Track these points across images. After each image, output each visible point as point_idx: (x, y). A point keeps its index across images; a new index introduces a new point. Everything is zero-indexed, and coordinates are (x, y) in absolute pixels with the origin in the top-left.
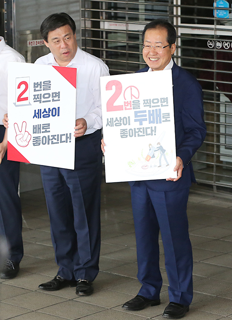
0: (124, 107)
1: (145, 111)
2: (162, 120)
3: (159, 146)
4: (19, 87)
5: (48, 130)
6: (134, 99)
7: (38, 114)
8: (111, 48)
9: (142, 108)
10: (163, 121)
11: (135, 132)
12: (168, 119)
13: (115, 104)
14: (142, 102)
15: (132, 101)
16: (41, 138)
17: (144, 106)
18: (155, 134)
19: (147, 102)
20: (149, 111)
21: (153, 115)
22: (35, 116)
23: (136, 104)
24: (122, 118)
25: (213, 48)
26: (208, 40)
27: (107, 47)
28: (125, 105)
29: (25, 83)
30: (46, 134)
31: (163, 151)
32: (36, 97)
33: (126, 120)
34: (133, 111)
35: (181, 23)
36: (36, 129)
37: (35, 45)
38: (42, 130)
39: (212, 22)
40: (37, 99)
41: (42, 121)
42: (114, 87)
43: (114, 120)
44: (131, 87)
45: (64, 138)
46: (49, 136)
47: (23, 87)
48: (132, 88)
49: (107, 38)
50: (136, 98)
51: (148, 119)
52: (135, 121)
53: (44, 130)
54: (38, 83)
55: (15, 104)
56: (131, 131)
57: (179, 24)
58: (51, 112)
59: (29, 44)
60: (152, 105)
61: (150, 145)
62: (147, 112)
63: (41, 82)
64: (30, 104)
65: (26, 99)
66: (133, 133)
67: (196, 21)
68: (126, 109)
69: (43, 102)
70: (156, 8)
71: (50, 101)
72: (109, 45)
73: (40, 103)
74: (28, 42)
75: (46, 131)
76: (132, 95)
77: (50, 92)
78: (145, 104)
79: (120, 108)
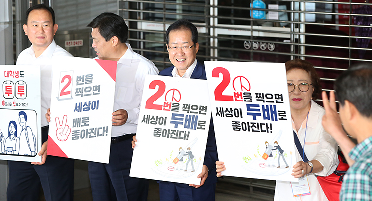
0: (163, 108)
1: (183, 116)
2: (198, 126)
3: (189, 151)
4: (63, 81)
5: (87, 124)
6: (174, 102)
7: (78, 108)
8: (148, 49)
9: (180, 112)
10: (198, 128)
11: (169, 133)
12: (203, 127)
13: (155, 103)
14: (181, 106)
15: (172, 103)
16: (80, 132)
17: (183, 110)
18: (187, 139)
19: (186, 107)
20: (187, 116)
21: (189, 120)
22: (76, 109)
23: (175, 107)
24: (159, 117)
25: (250, 49)
26: (244, 41)
27: (144, 48)
28: (164, 105)
29: (69, 77)
30: (85, 128)
31: (192, 157)
32: (78, 90)
33: (163, 121)
34: (171, 113)
35: (219, 23)
36: (76, 123)
37: (73, 46)
38: (81, 124)
39: (248, 23)
40: (79, 92)
41: (82, 115)
42: (157, 87)
43: (151, 117)
44: (174, 89)
46: (87, 130)
48: (175, 91)
49: (144, 38)
50: (177, 101)
51: (184, 124)
52: (171, 122)
53: (83, 124)
54: (80, 76)
55: (58, 98)
56: (165, 131)
57: (216, 24)
58: (91, 105)
59: (67, 44)
60: (191, 110)
61: (181, 148)
62: (185, 116)
63: (83, 76)
64: (72, 98)
65: (69, 92)
66: (167, 134)
67: (233, 22)
68: (164, 109)
69: (84, 95)
70: (192, 9)
71: (90, 94)
72: (147, 46)
73: (82, 96)
74: (66, 42)
75: (85, 125)
76: (173, 97)
77: (91, 85)
78: (184, 109)
79: (159, 108)
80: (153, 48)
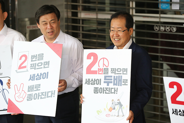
0: (98, 72)
1: (111, 77)
2: (123, 83)
3: (118, 101)
4: (20, 59)
5: (39, 89)
6: (105, 67)
7: (32, 78)
9: (110, 74)
10: (123, 85)
12: (126, 84)
13: (92, 69)
14: (110, 70)
15: (103, 68)
16: (33, 95)
18: (117, 93)
19: (113, 70)
20: (114, 77)
21: (116, 79)
22: (30, 79)
23: (106, 71)
24: (96, 80)
25: (158, 31)
26: (154, 25)
28: (98, 70)
29: (25, 56)
30: (37, 92)
31: (121, 105)
32: (32, 65)
33: (99, 82)
34: (103, 75)
36: (31, 88)
37: (32, 29)
38: (34, 89)
39: (157, 12)
40: (33, 67)
41: (35, 82)
43: (91, 80)
44: (104, 58)
45: (50, 94)
46: (39, 93)
47: (23, 58)
50: (106, 67)
51: (113, 82)
52: (105, 82)
54: (34, 55)
55: (16, 71)
56: (101, 89)
57: (134, 14)
58: (42, 76)
59: (28, 28)
60: (117, 72)
61: (113, 100)
62: (113, 77)
63: (36, 55)
64: (27, 71)
65: (25, 67)
66: (103, 91)
67: (146, 12)
68: (99, 73)
69: (37, 69)
71: (42, 68)
73: (35, 69)
75: (37, 90)
76: (104, 64)
77: (42, 61)
78: (112, 72)
79: (95, 72)
80: (89, 31)
